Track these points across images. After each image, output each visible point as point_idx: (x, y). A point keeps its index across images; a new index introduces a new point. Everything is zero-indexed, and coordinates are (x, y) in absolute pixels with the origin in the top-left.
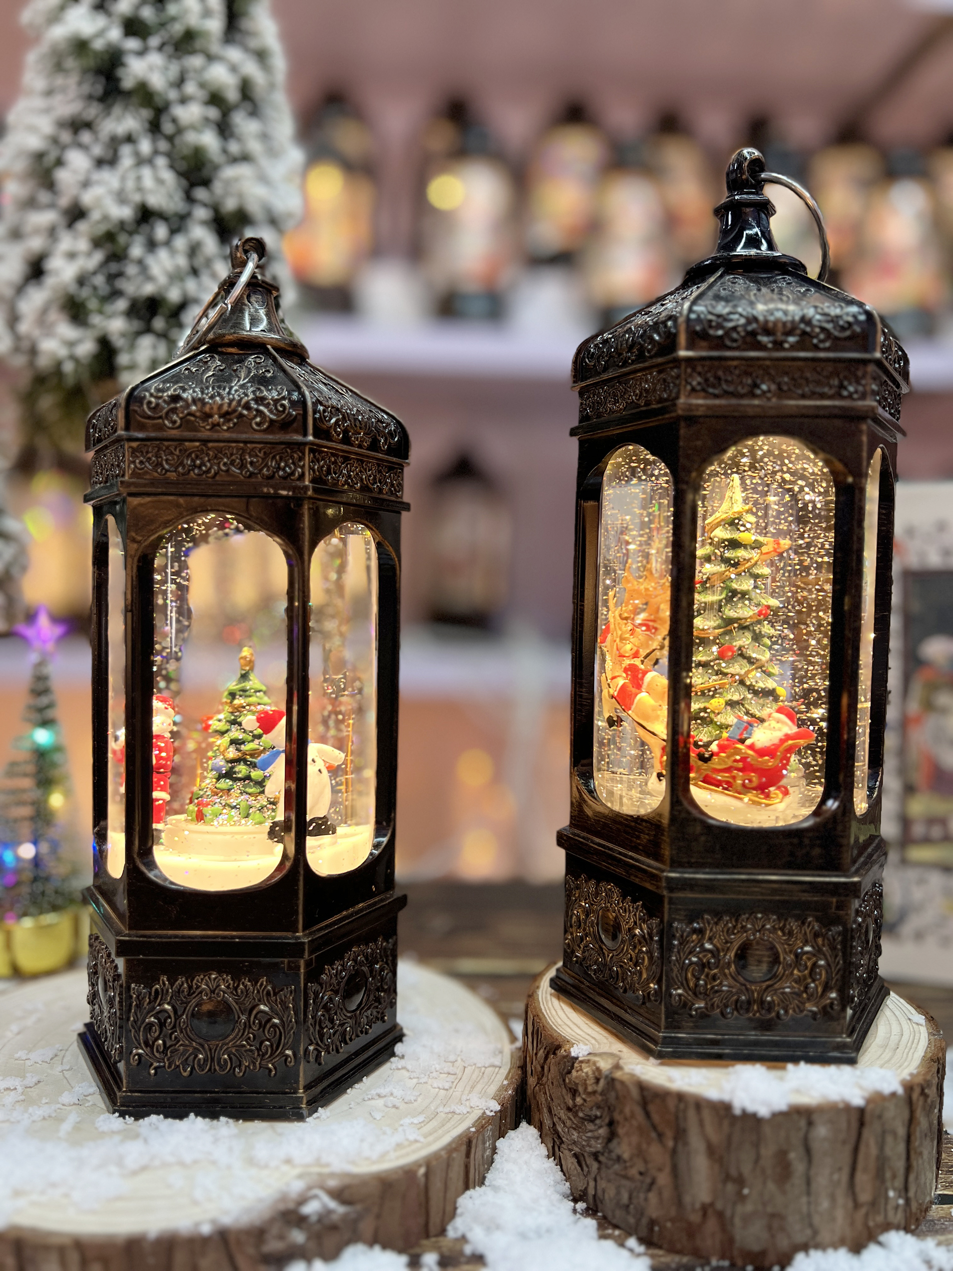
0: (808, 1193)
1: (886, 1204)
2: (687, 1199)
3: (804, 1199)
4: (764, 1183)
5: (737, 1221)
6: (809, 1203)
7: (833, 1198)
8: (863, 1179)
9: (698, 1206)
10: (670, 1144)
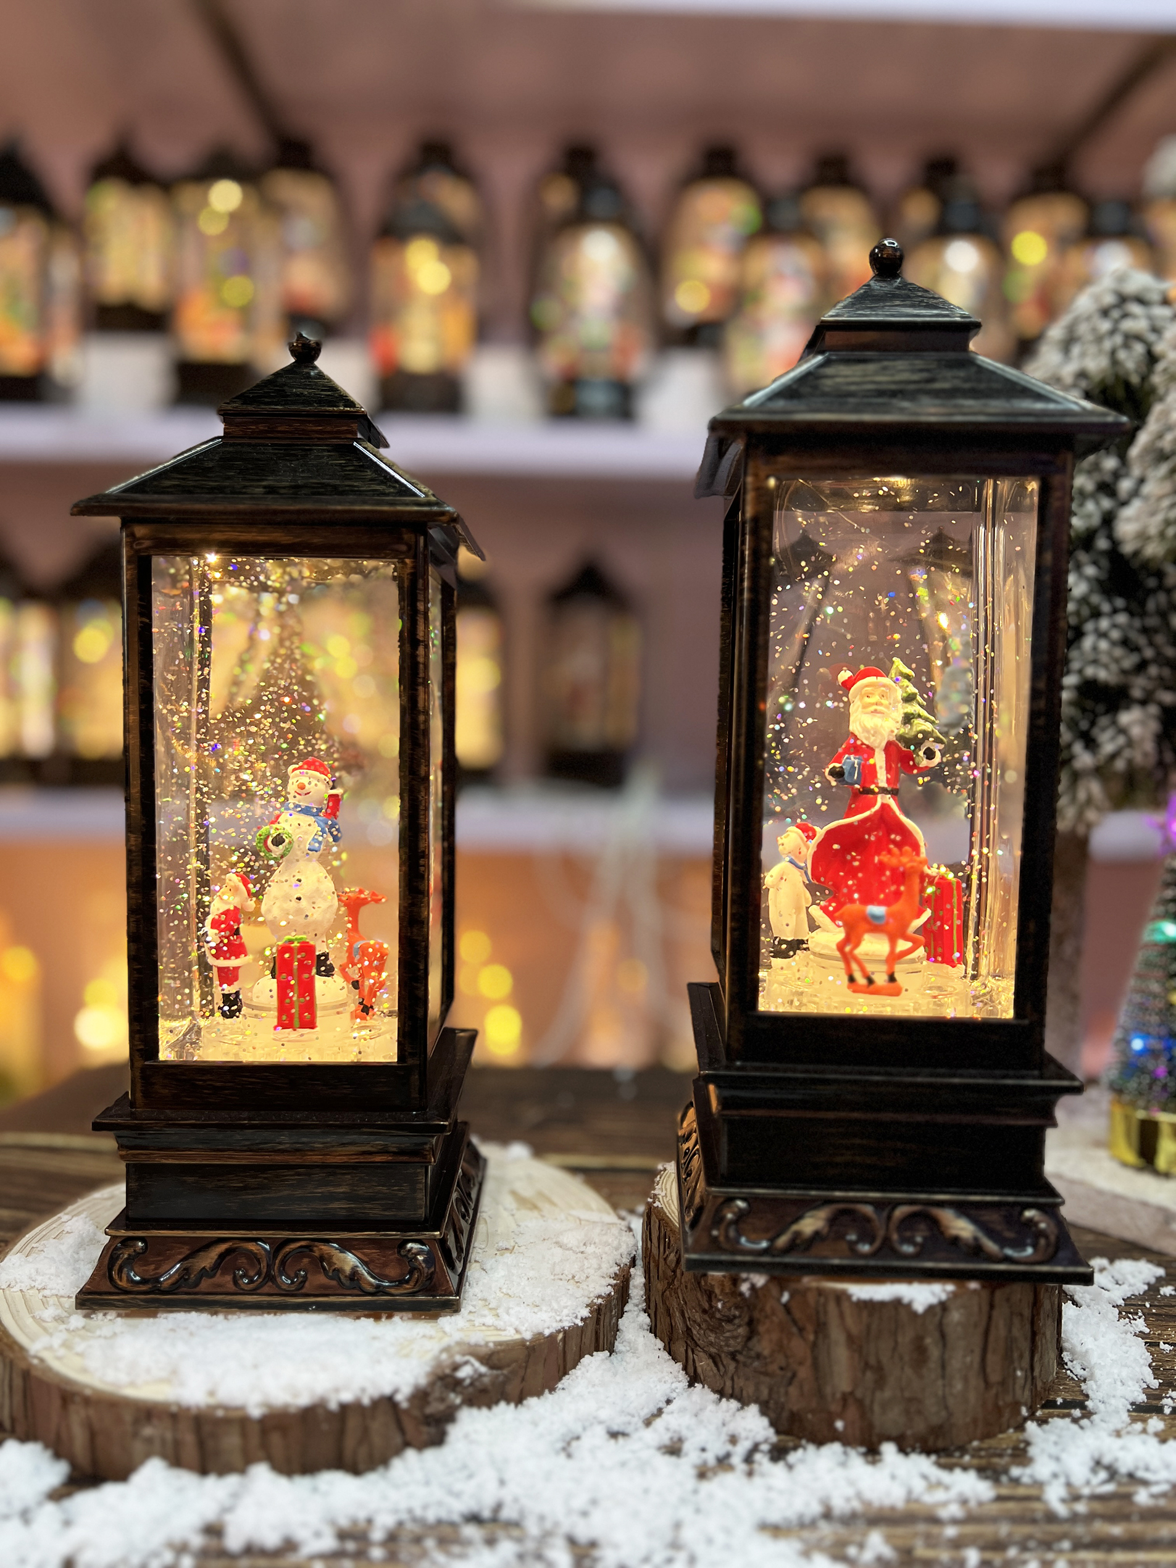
0: (943, 1377)
1: (1014, 1384)
2: (828, 1390)
3: (940, 1382)
4: (902, 1369)
5: (877, 1408)
6: (944, 1386)
7: (966, 1380)
8: (993, 1360)
9: (838, 1396)
10: (811, 1337)
